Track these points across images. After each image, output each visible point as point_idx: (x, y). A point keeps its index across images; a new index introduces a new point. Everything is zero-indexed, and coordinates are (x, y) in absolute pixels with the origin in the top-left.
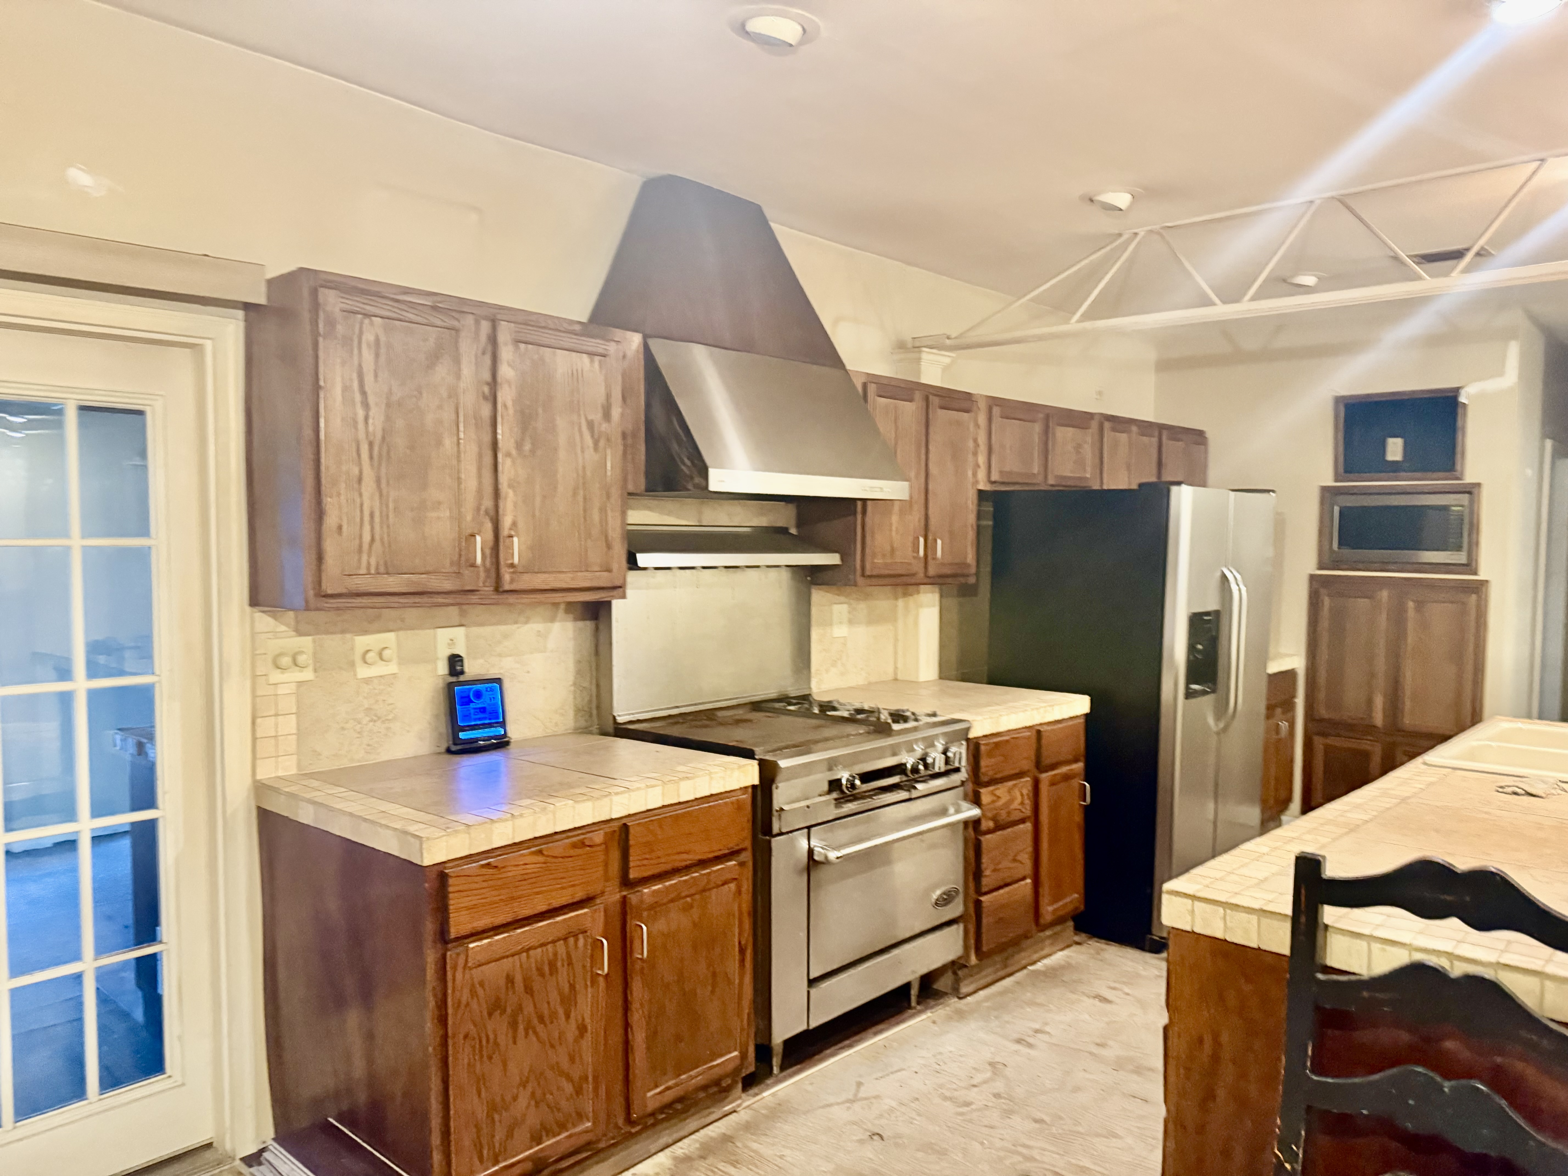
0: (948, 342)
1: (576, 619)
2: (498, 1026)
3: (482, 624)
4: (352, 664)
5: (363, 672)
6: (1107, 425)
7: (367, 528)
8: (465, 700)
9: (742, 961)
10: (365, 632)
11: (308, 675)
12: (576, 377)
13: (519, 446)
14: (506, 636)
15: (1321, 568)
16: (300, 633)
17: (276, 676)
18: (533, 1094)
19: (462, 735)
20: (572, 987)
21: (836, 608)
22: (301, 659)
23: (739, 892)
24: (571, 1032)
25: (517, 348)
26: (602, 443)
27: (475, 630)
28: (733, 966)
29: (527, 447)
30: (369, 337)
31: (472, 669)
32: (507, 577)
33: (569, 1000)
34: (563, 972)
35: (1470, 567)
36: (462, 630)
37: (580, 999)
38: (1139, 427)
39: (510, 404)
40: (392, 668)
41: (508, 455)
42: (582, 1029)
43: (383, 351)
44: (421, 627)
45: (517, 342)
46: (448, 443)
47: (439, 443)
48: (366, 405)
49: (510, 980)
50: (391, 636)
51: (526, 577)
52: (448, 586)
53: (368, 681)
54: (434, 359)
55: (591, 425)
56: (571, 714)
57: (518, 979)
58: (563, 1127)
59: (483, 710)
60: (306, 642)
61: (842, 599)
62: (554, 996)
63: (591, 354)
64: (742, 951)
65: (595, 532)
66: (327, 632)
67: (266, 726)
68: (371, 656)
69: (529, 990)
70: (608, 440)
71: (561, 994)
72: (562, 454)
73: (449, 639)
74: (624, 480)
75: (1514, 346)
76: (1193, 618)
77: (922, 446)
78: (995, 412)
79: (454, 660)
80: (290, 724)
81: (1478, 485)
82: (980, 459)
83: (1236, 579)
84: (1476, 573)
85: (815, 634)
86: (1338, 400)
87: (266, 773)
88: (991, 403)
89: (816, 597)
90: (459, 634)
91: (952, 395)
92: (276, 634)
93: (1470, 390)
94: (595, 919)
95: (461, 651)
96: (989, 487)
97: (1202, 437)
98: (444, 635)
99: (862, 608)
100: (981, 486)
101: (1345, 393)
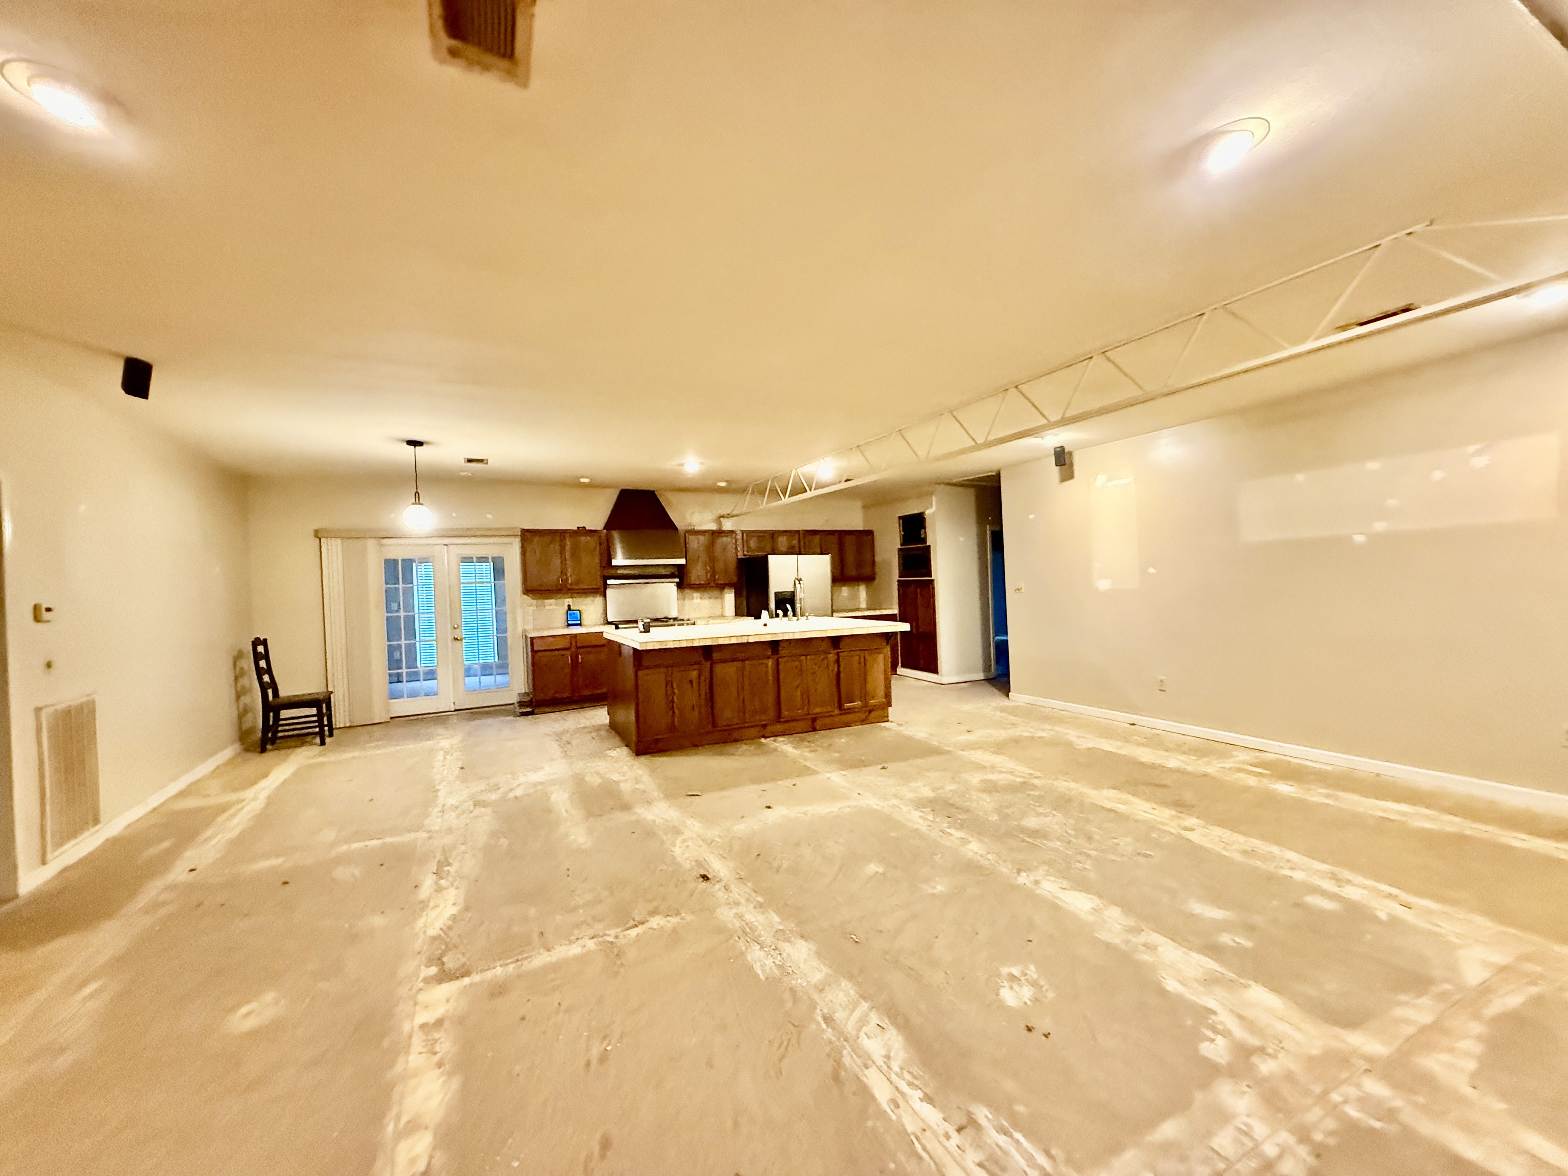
1: (601, 597)
2: (546, 670)
3: (577, 598)
4: (545, 606)
6: (807, 534)
7: (539, 577)
8: (571, 614)
10: (546, 599)
11: (535, 608)
12: (588, 542)
13: (571, 559)
14: (583, 601)
15: (899, 577)
16: (534, 599)
17: (528, 608)
18: (554, 685)
19: (570, 622)
20: (564, 666)
21: (694, 595)
22: (533, 604)
24: (563, 675)
26: (593, 556)
27: (574, 599)
29: (574, 559)
30: (536, 540)
31: (573, 608)
32: (570, 587)
34: (561, 662)
35: (930, 575)
37: (564, 669)
38: (825, 533)
39: (569, 549)
40: (553, 607)
41: (568, 560)
42: (566, 675)
43: (540, 543)
44: (560, 599)
45: (572, 537)
46: (555, 559)
47: (553, 559)
48: (535, 554)
49: (548, 661)
50: (553, 600)
51: (575, 587)
52: (556, 589)
53: (548, 609)
54: (551, 542)
55: (591, 553)
56: (599, 620)
57: (550, 661)
58: (561, 693)
59: (575, 617)
60: (535, 601)
61: (697, 592)
62: (560, 667)
63: (593, 537)
65: (592, 576)
66: (539, 599)
67: (526, 618)
68: (548, 604)
69: (553, 664)
70: (596, 556)
72: (583, 559)
73: (568, 601)
74: (601, 563)
75: (934, 498)
76: (776, 594)
77: (710, 547)
78: (745, 535)
79: (569, 606)
80: (531, 618)
81: (929, 546)
82: (739, 549)
83: (799, 581)
84: (931, 577)
85: (687, 602)
86: (900, 518)
87: (526, 627)
88: (743, 532)
89: (687, 591)
90: (570, 600)
91: (724, 532)
92: (528, 599)
93: (927, 512)
94: (568, 653)
95: (571, 604)
96: (744, 557)
97: (870, 533)
98: (567, 600)
99: (706, 595)
100: (739, 557)
101: (900, 515)
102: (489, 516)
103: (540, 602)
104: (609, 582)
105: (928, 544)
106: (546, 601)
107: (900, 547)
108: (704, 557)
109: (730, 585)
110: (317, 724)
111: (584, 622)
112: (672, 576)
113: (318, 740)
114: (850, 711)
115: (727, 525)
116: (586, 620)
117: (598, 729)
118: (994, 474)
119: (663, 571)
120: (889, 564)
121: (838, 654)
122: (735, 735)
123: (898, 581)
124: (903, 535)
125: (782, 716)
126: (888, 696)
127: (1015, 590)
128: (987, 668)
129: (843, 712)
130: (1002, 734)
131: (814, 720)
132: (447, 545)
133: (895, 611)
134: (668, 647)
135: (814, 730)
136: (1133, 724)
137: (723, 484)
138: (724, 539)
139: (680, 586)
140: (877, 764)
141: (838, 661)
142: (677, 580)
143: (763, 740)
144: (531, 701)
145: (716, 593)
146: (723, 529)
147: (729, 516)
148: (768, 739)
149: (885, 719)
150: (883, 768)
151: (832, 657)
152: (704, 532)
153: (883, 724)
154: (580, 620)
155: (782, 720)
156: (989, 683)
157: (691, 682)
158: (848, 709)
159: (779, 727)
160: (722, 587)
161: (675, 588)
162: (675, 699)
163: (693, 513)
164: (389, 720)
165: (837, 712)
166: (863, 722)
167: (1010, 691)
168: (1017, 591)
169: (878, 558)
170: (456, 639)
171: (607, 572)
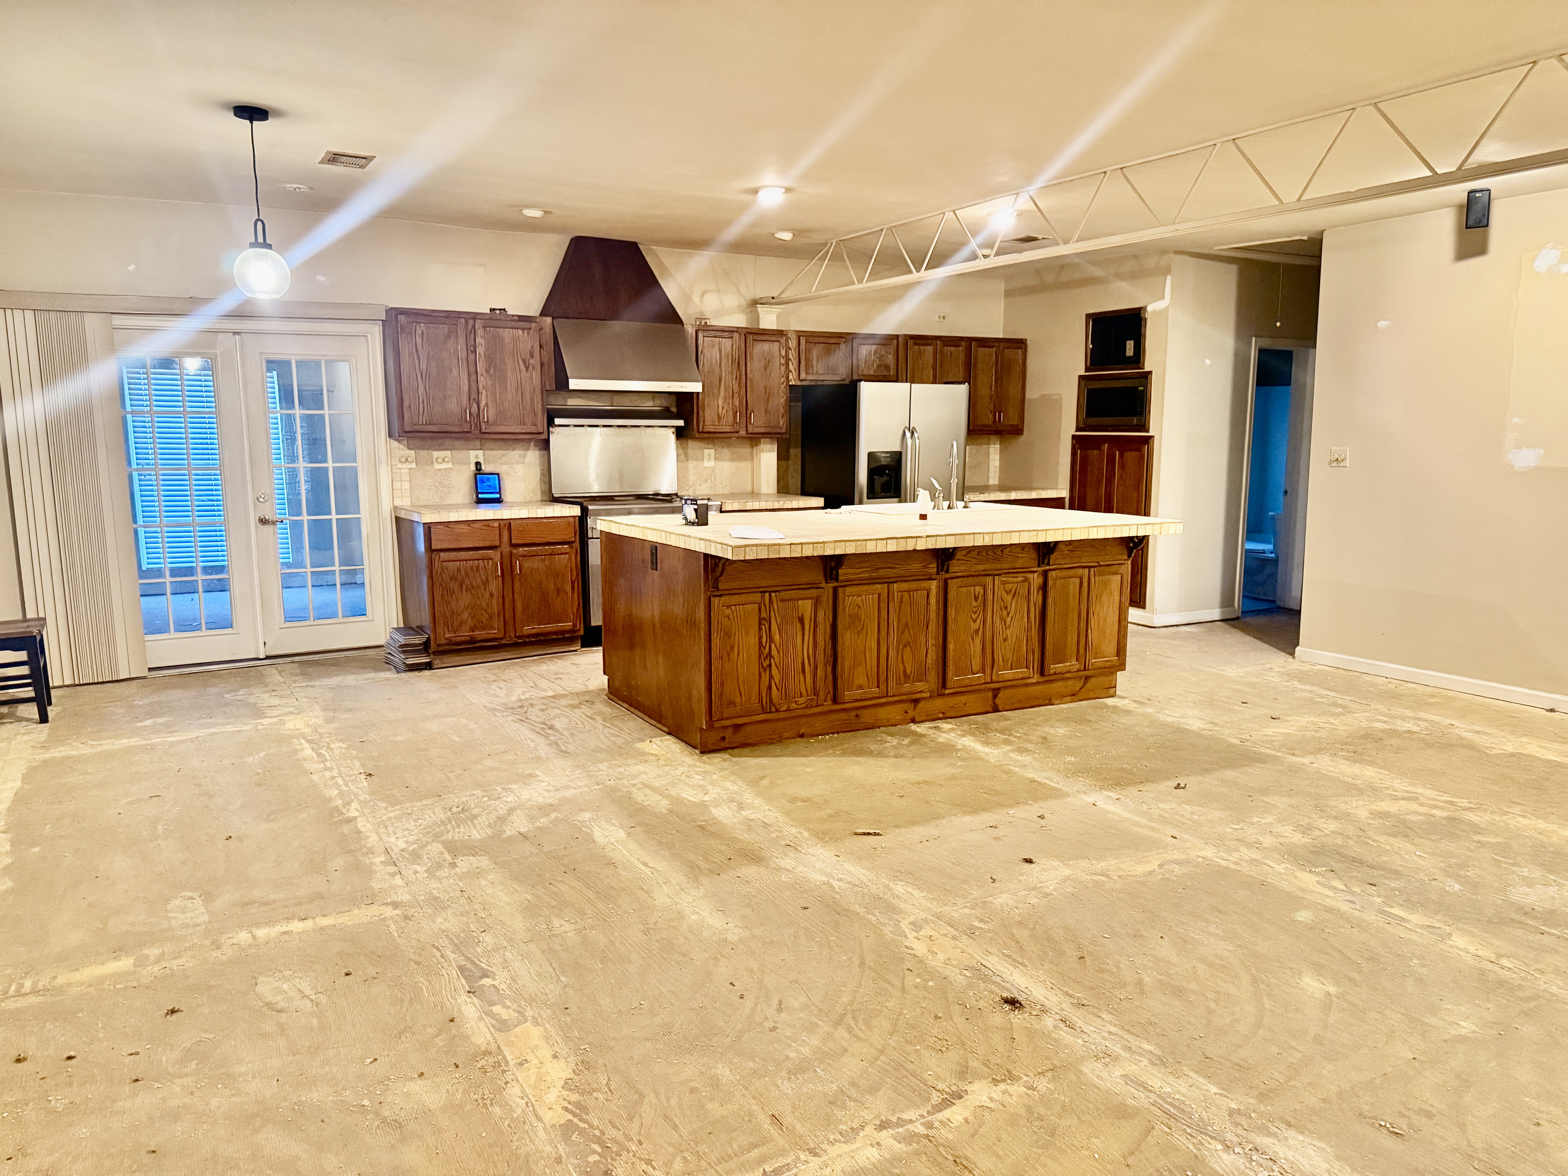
0: (773, 301)
1: (540, 450)
2: (455, 586)
3: (492, 450)
4: (432, 463)
5: (437, 466)
6: (910, 342)
7: (421, 406)
8: (483, 481)
9: (573, 588)
10: (437, 450)
11: (413, 465)
12: (515, 340)
13: (487, 371)
14: (503, 455)
15: (1077, 430)
16: (409, 448)
17: (400, 465)
18: (470, 614)
19: (480, 496)
20: (487, 578)
21: (706, 452)
22: (409, 459)
23: (570, 558)
24: (487, 595)
25: (485, 330)
26: (530, 368)
27: (487, 452)
28: (568, 588)
29: (492, 372)
30: (419, 331)
31: (486, 468)
32: (484, 427)
33: (486, 583)
34: (482, 572)
35: (1144, 427)
36: (481, 452)
37: (491, 584)
38: (943, 341)
39: (482, 354)
40: (450, 466)
41: (482, 375)
42: (492, 595)
43: (425, 336)
44: (463, 449)
45: (485, 327)
46: (455, 372)
47: (451, 371)
48: (419, 359)
49: (459, 570)
50: (449, 452)
51: (493, 427)
52: (457, 430)
53: (440, 470)
54: (448, 337)
55: (524, 361)
56: (539, 494)
57: (462, 570)
58: (484, 629)
59: (490, 486)
60: (412, 452)
61: (711, 446)
62: (479, 581)
63: (523, 329)
64: (573, 583)
65: (528, 408)
66: (421, 449)
67: (397, 485)
68: (440, 460)
69: (467, 575)
70: (534, 368)
71: (482, 580)
72: (509, 373)
73: (475, 455)
74: (543, 385)
75: (1169, 279)
76: (871, 455)
77: (741, 362)
78: (803, 340)
79: (478, 464)
80: (406, 485)
81: (1150, 372)
82: (791, 367)
83: (912, 434)
84: (1148, 431)
85: (691, 464)
86: (1088, 316)
87: (398, 503)
88: (800, 334)
89: (692, 444)
90: (480, 453)
91: (765, 332)
92: (400, 449)
93: (1149, 309)
94: (496, 555)
95: (481, 460)
96: (799, 383)
97: (1020, 344)
98: (473, 453)
99: (726, 452)
100: (792, 383)
101: (1091, 311)
102: (321, 278)
103: (423, 453)
104: (557, 421)
105: (1147, 369)
106: (436, 454)
107: (1083, 373)
108: (729, 380)
109: (768, 435)
110: (29, 681)
111: (507, 496)
112: (665, 414)
113: (31, 711)
114: (1060, 677)
115: (769, 320)
116: (508, 495)
117: (586, 698)
118: (1305, 238)
119: (648, 405)
120: (1053, 403)
121: (1045, 574)
122: (867, 716)
123: (1074, 437)
124: (1092, 350)
125: (949, 685)
126: (1121, 651)
127: (1331, 462)
128: (1227, 601)
129: (1045, 679)
130: (1342, 726)
131: (996, 692)
132: (238, 333)
133: (1064, 493)
134: (782, 555)
135: (996, 710)
136: (1552, 710)
137: (787, 236)
138: (766, 346)
139: (680, 434)
140: (1167, 778)
141: (1044, 588)
142: (681, 423)
143: (913, 727)
144: (426, 644)
145: (745, 450)
146: (762, 326)
147: (772, 301)
148: (923, 725)
149: (1109, 690)
150: (1178, 787)
151: (1036, 580)
152: (730, 332)
153: (1109, 701)
154: (499, 493)
155: (947, 691)
156: (1234, 627)
157: (801, 620)
158: (1055, 674)
159: (939, 704)
160: (754, 439)
161: (673, 437)
162: (774, 652)
163: (703, 294)
164: (146, 673)
165: (1036, 678)
166: (1075, 696)
167: (1298, 644)
168: (1335, 464)
169: (1032, 394)
170: (263, 521)
171: (558, 402)
